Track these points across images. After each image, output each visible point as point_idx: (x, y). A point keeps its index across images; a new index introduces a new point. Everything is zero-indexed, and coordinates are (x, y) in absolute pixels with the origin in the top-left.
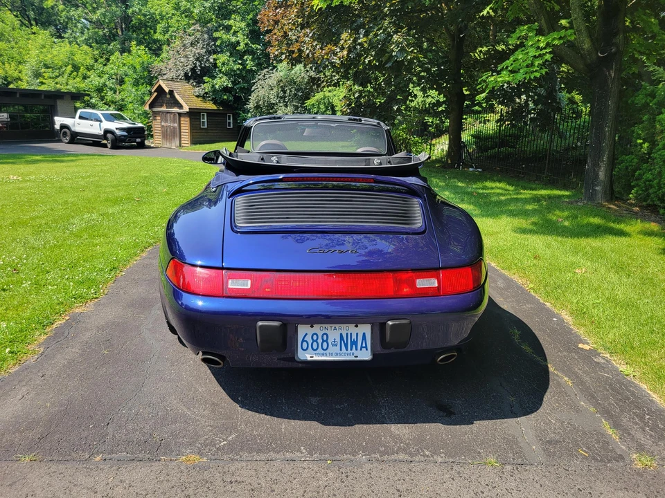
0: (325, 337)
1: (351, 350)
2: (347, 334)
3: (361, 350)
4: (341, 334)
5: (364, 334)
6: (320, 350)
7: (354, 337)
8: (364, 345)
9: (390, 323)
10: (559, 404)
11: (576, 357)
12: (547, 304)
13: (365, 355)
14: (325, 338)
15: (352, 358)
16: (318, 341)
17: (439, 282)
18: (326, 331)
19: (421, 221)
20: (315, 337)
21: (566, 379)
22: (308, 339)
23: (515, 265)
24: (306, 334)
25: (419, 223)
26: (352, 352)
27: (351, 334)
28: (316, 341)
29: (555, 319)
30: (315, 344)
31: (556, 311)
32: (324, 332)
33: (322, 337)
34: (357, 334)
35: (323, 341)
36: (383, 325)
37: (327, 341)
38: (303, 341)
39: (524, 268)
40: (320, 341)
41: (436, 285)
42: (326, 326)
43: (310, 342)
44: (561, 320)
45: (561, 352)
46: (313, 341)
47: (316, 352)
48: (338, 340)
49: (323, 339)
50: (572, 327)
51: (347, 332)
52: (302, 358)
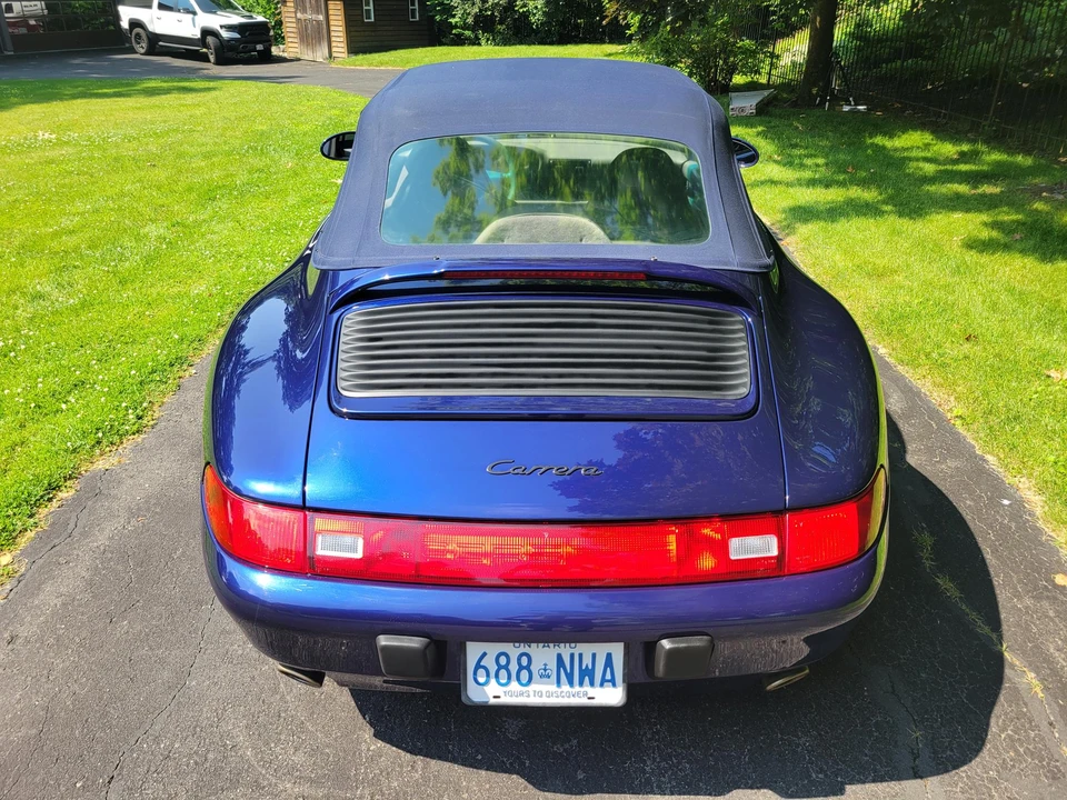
0: (525, 659)
1: (581, 684)
2: (572, 656)
3: (602, 685)
4: (559, 656)
5: (609, 656)
6: (514, 685)
7: (587, 661)
8: (608, 677)
9: (666, 644)
10: (1016, 751)
11: (1051, 614)
12: (989, 457)
13: (612, 696)
14: (524, 661)
15: (582, 701)
16: (510, 667)
17: (781, 547)
18: (527, 650)
19: (747, 380)
20: (503, 661)
21: (1031, 675)
22: (489, 662)
23: (927, 355)
24: (485, 654)
25: (742, 386)
26: (582, 690)
27: (581, 655)
28: (506, 667)
29: (1006, 502)
30: (503, 673)
31: (1009, 480)
32: (522, 650)
33: (519, 659)
34: (594, 656)
35: (521, 668)
36: (650, 648)
37: (528, 668)
38: (478, 666)
39: (944, 365)
40: (514, 667)
41: (775, 552)
43: (493, 668)
44: (1019, 506)
45: (1020, 598)
46: (500, 667)
47: (505, 689)
48: (553, 665)
49: (519, 664)
50: (1040, 524)
51: (572, 651)
52: (475, 700)
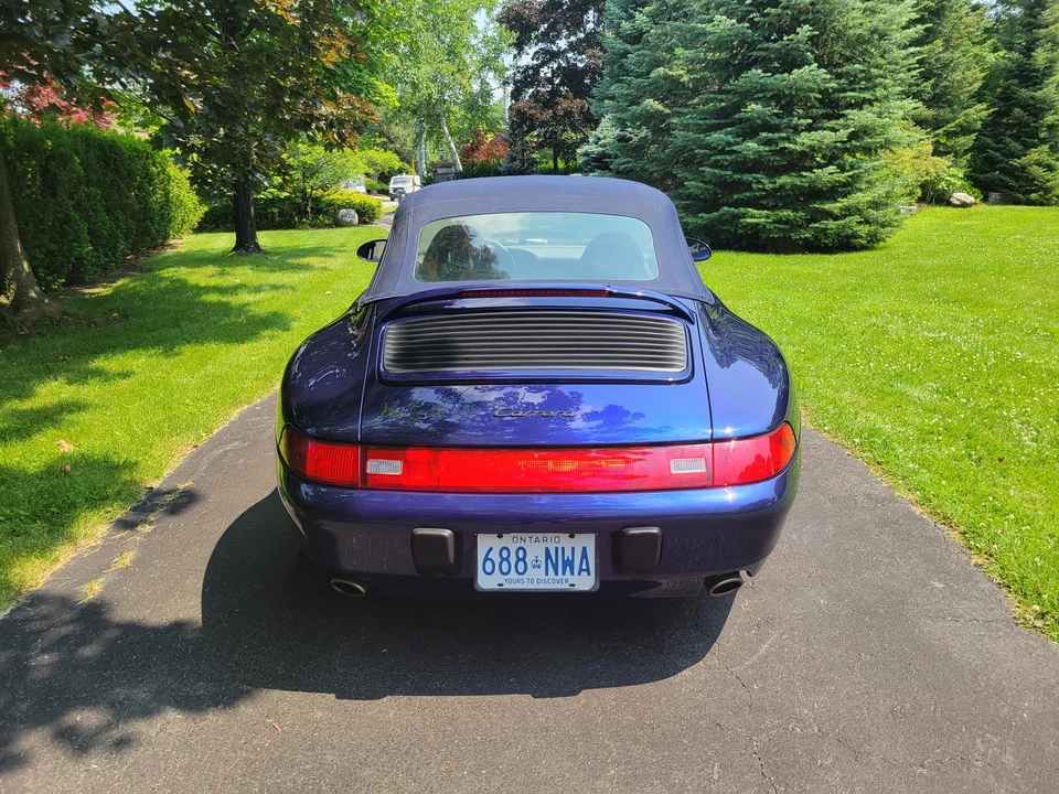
0: (521, 552)
1: (564, 574)
2: (557, 549)
3: (579, 574)
4: (547, 550)
5: (584, 549)
6: (513, 574)
7: (568, 554)
8: (584, 567)
13: (585, 582)
14: (521, 554)
15: (565, 586)
16: (510, 559)
18: (522, 544)
19: (684, 361)
20: (505, 554)
22: (494, 556)
24: (491, 549)
25: (680, 364)
26: (565, 577)
27: (563, 549)
28: (507, 559)
30: (505, 564)
32: (519, 545)
33: (517, 553)
34: (573, 549)
35: (519, 560)
37: (524, 560)
38: (486, 558)
40: (513, 559)
41: (704, 470)
42: (523, 535)
43: (497, 560)
46: (503, 559)
47: (506, 577)
48: (542, 558)
49: (517, 556)
51: (556, 545)
52: (484, 587)
